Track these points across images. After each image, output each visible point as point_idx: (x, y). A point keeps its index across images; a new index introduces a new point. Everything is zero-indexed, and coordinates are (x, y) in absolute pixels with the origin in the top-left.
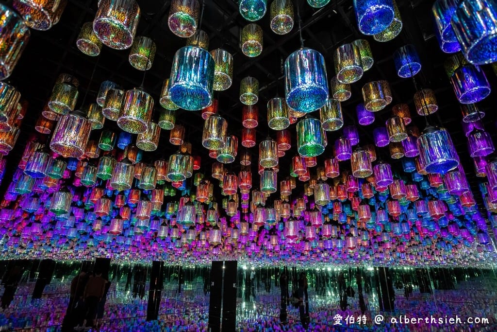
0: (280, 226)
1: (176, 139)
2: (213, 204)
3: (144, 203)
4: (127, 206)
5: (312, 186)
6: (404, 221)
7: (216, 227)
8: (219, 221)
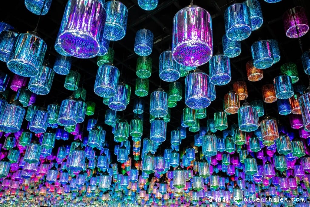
1: (71, 84)
2: (105, 150)
3: (33, 146)
4: (16, 148)
5: (201, 137)
7: (106, 173)
8: (110, 167)
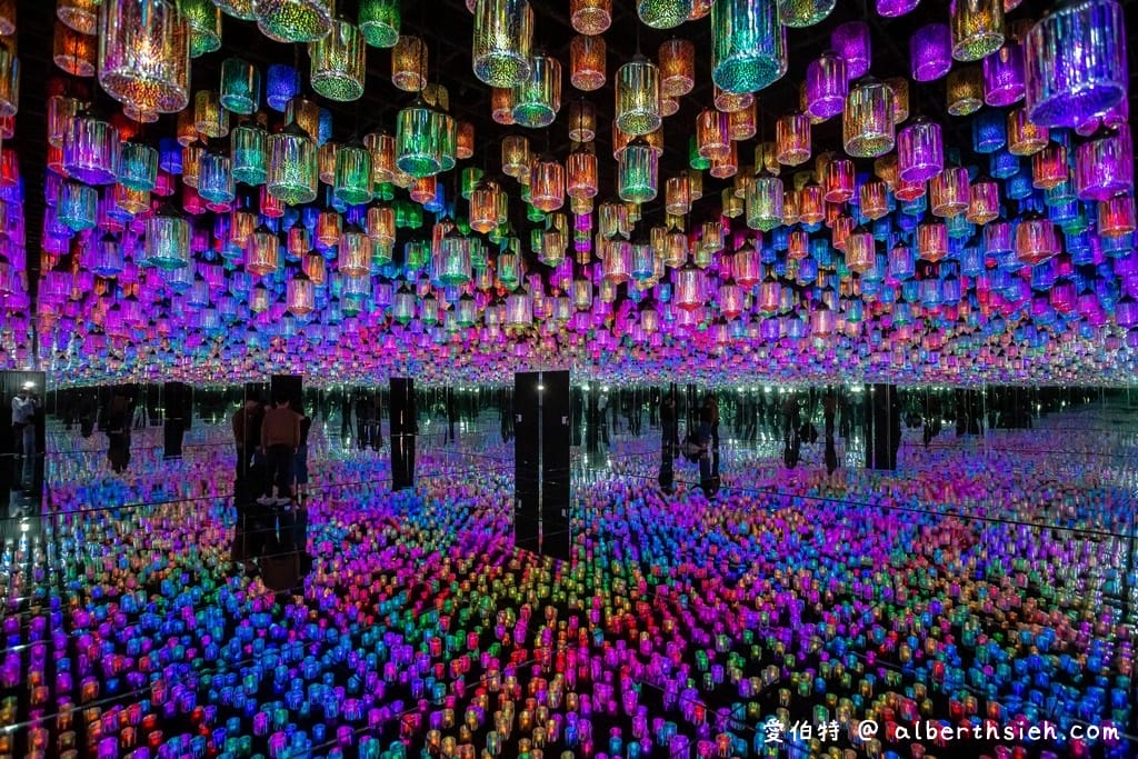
0: (664, 292)
1: (408, 76)
2: (509, 243)
3: (352, 238)
4: (316, 252)
5: (740, 193)
6: (950, 277)
8: (526, 281)
